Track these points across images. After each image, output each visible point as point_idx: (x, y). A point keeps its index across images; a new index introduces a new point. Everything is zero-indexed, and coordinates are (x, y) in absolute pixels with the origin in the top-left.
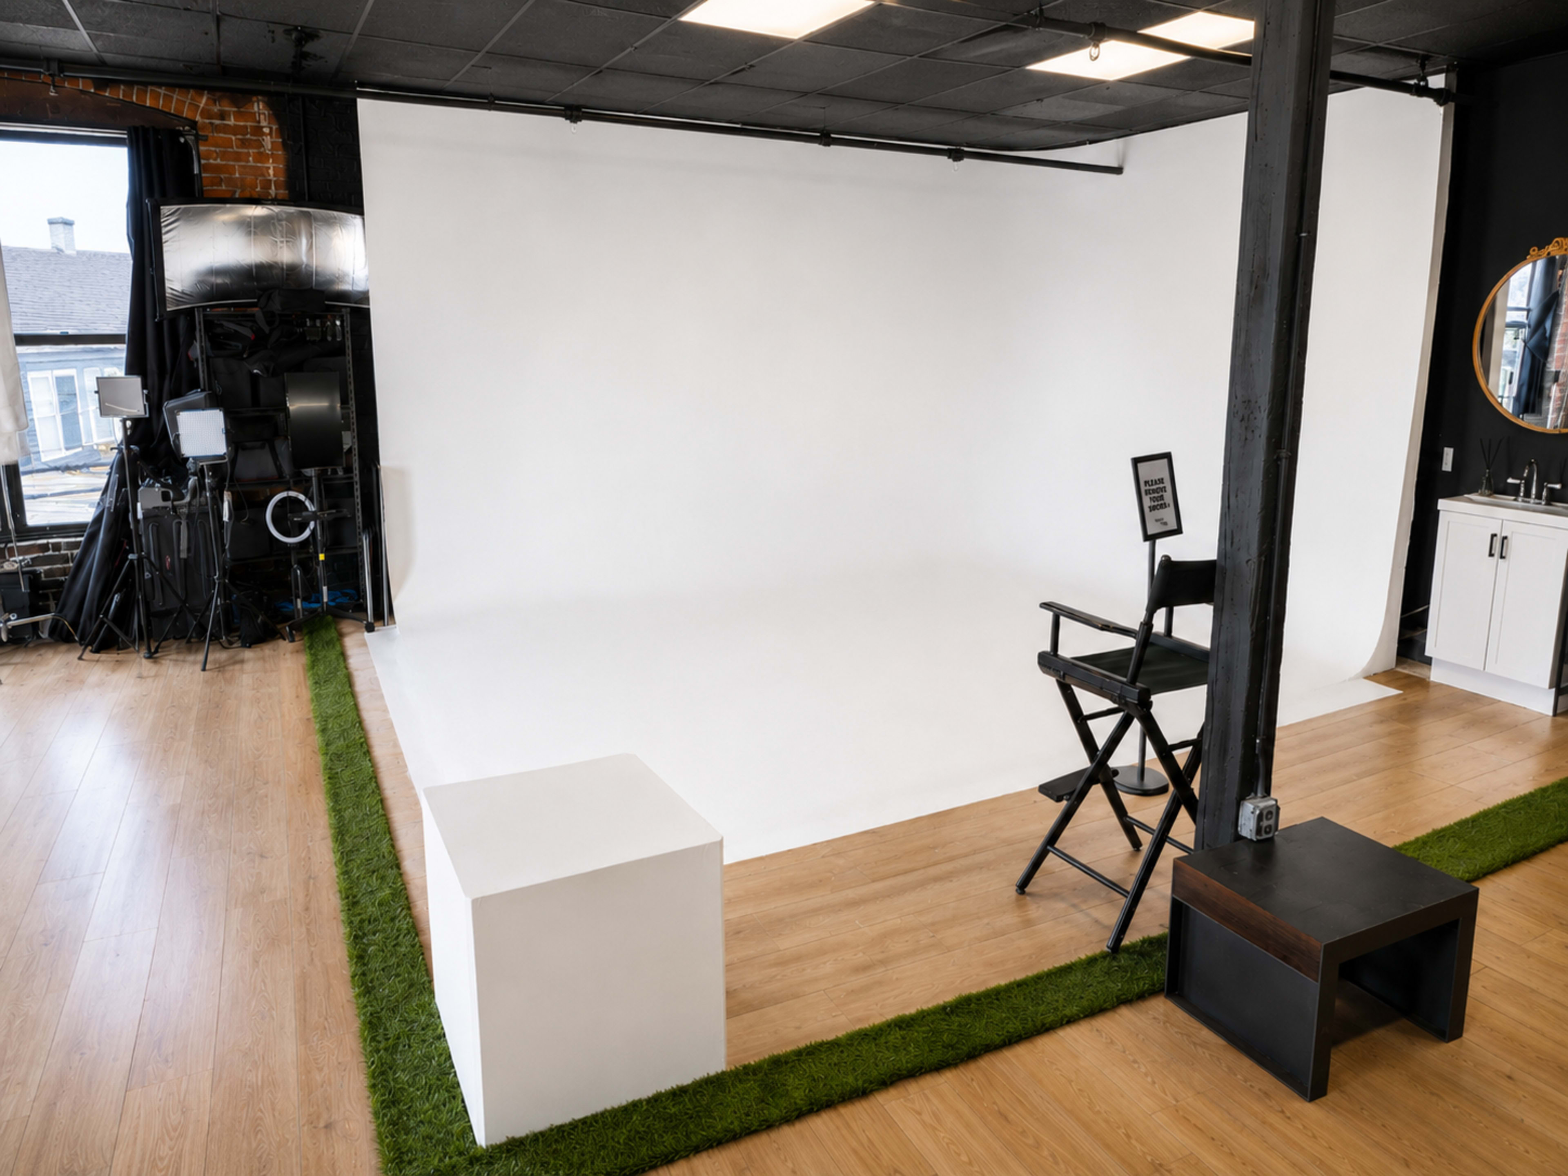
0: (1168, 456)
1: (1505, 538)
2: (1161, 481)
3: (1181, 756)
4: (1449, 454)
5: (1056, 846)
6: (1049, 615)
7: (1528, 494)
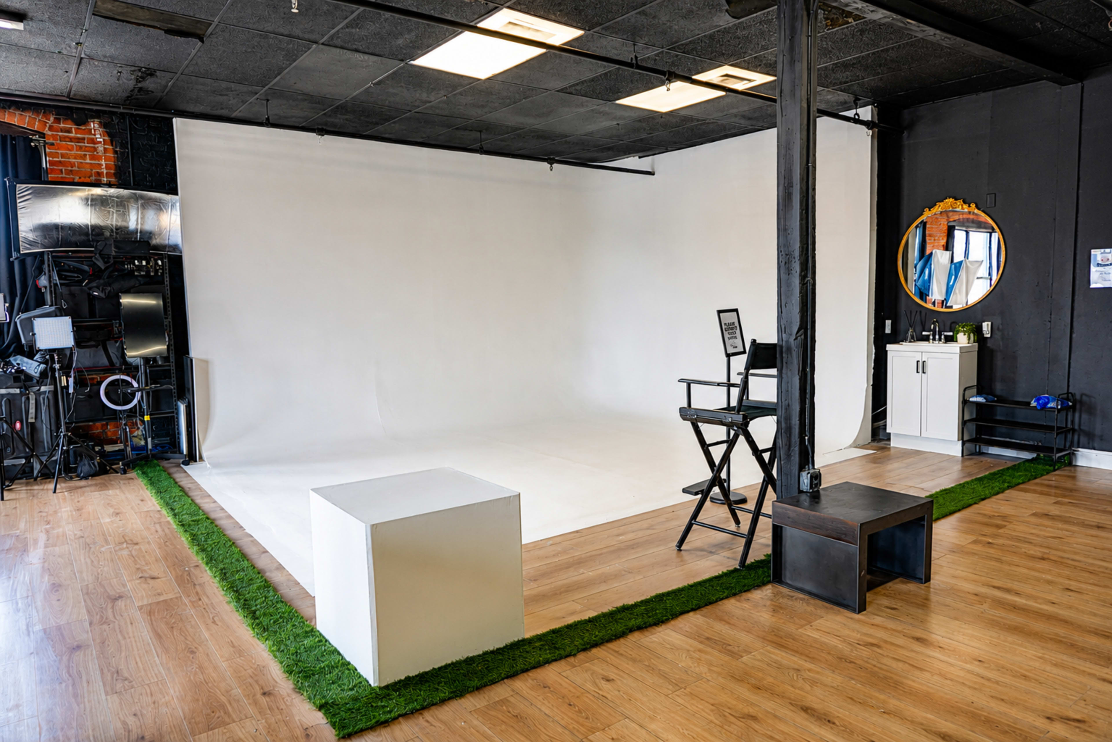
0: (736, 310)
1: (924, 362)
2: (733, 323)
3: (766, 456)
4: (888, 323)
5: (697, 520)
6: (685, 385)
7: (934, 339)
